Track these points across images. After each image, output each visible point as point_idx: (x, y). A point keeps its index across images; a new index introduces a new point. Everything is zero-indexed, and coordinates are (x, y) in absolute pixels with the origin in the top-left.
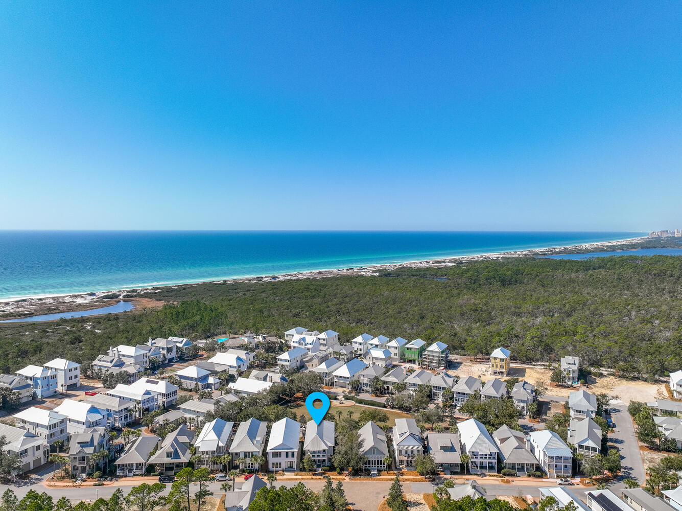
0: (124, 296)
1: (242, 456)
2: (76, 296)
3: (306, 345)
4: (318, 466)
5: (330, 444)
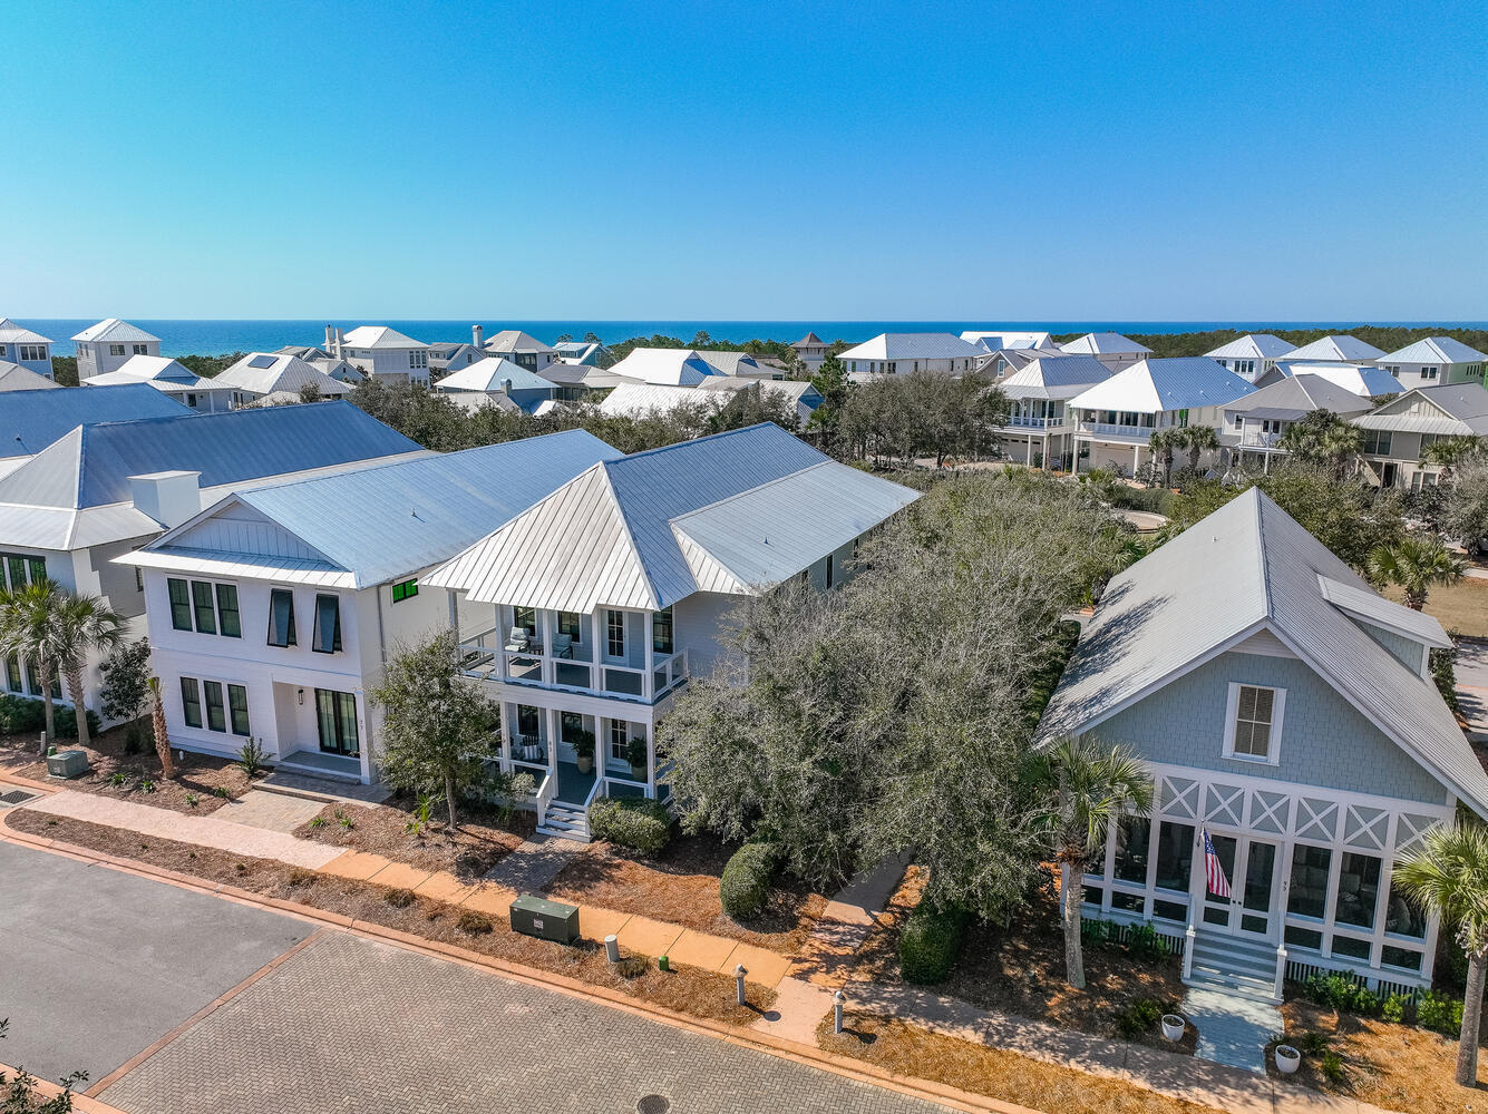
4: (574, 783)
5: (712, 576)
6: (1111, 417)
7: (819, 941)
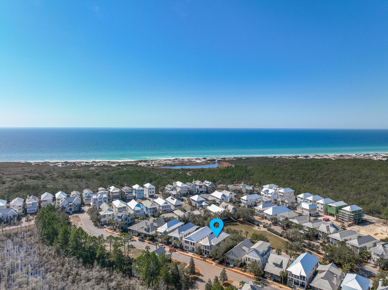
0: (218, 161)
1: (173, 238)
2: (197, 159)
3: (268, 194)
4: (206, 254)
5: (213, 244)
6: (268, 214)
7: (216, 262)
